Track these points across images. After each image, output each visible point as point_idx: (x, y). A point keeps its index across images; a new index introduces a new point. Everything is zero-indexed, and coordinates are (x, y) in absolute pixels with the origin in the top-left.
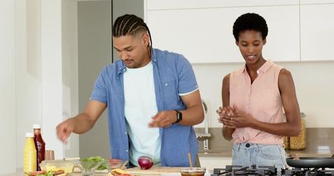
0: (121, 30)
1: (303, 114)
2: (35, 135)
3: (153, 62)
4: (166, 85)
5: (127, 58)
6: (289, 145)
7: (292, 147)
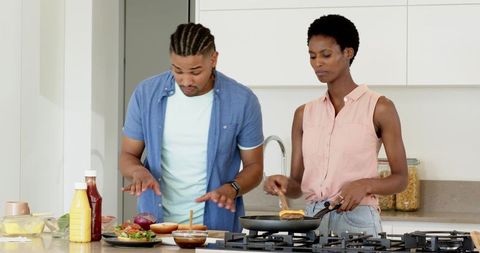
0: (189, 47)
1: (415, 160)
2: (88, 187)
3: (216, 93)
4: (225, 127)
5: (191, 83)
6: (395, 204)
7: (399, 206)
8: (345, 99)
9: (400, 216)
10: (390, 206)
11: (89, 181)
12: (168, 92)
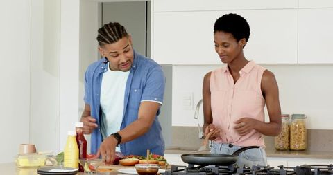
1: (303, 115)
2: (77, 134)
4: (135, 91)
6: (289, 146)
7: (292, 147)
8: (240, 72)
9: (293, 154)
10: (286, 147)
11: (78, 129)
12: (103, 70)
